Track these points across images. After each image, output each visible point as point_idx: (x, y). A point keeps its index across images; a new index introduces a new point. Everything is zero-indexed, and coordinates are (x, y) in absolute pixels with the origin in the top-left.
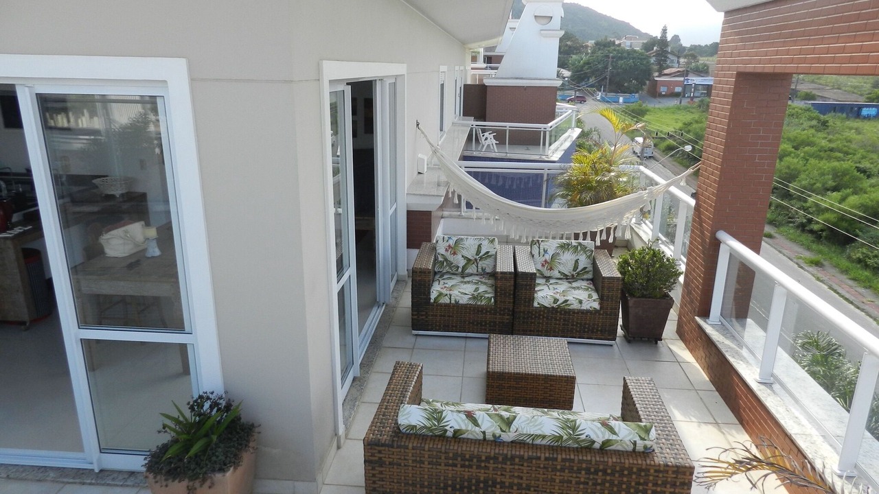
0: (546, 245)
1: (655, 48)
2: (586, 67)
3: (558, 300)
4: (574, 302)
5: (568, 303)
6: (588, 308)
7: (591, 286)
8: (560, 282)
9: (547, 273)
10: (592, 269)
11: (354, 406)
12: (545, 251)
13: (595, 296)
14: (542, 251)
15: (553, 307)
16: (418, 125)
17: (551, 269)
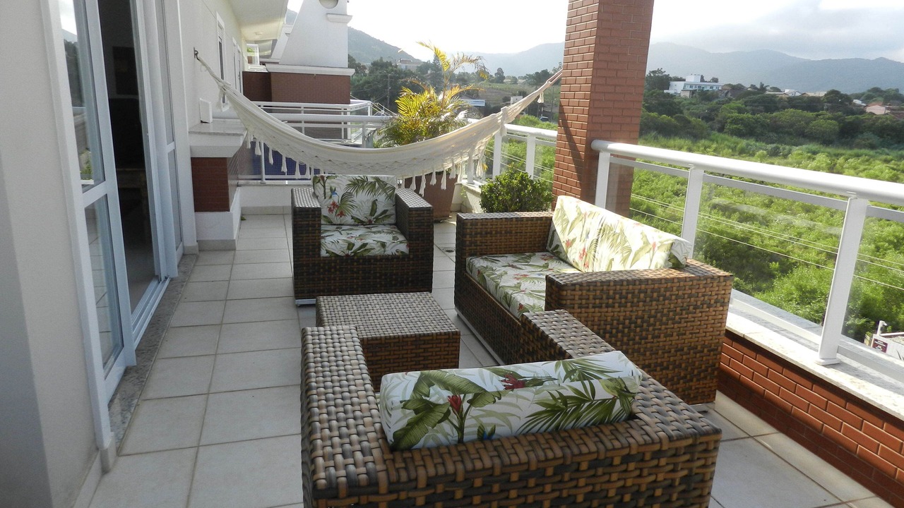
0: (333, 182)
1: (429, 72)
3: (354, 245)
4: (375, 246)
5: (368, 247)
6: (394, 251)
7: (396, 230)
8: (355, 228)
9: (337, 220)
10: (394, 212)
12: (333, 191)
13: (401, 238)
14: (328, 191)
15: (347, 255)
17: (342, 214)
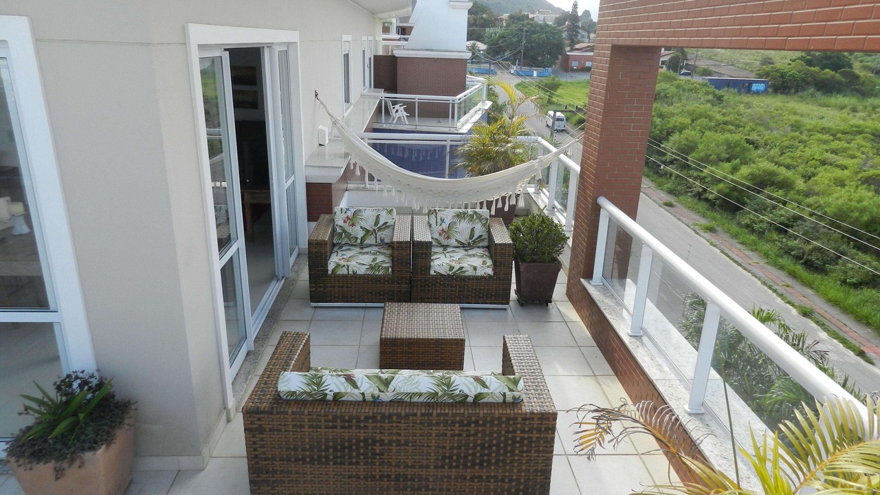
0: (443, 214)
1: (567, 23)
2: (501, 41)
3: (454, 268)
4: (469, 269)
5: (464, 270)
6: (483, 274)
7: (487, 253)
8: (457, 250)
9: (445, 242)
10: (487, 236)
11: (246, 380)
12: (442, 221)
13: (489, 262)
14: (439, 220)
15: (449, 275)
16: (316, 95)
17: (448, 238)
